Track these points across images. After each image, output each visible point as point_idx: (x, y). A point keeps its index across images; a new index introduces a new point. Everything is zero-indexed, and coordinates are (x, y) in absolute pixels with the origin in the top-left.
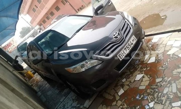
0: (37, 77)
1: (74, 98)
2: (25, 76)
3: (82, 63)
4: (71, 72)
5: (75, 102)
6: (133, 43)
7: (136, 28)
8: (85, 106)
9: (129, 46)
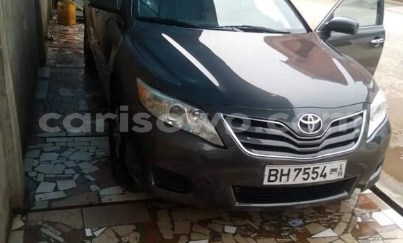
0: (76, 34)
1: (100, 154)
2: (55, 6)
3: (180, 105)
4: (142, 100)
5: (94, 165)
6: (328, 174)
7: (369, 151)
8: (102, 192)
9: (313, 173)
